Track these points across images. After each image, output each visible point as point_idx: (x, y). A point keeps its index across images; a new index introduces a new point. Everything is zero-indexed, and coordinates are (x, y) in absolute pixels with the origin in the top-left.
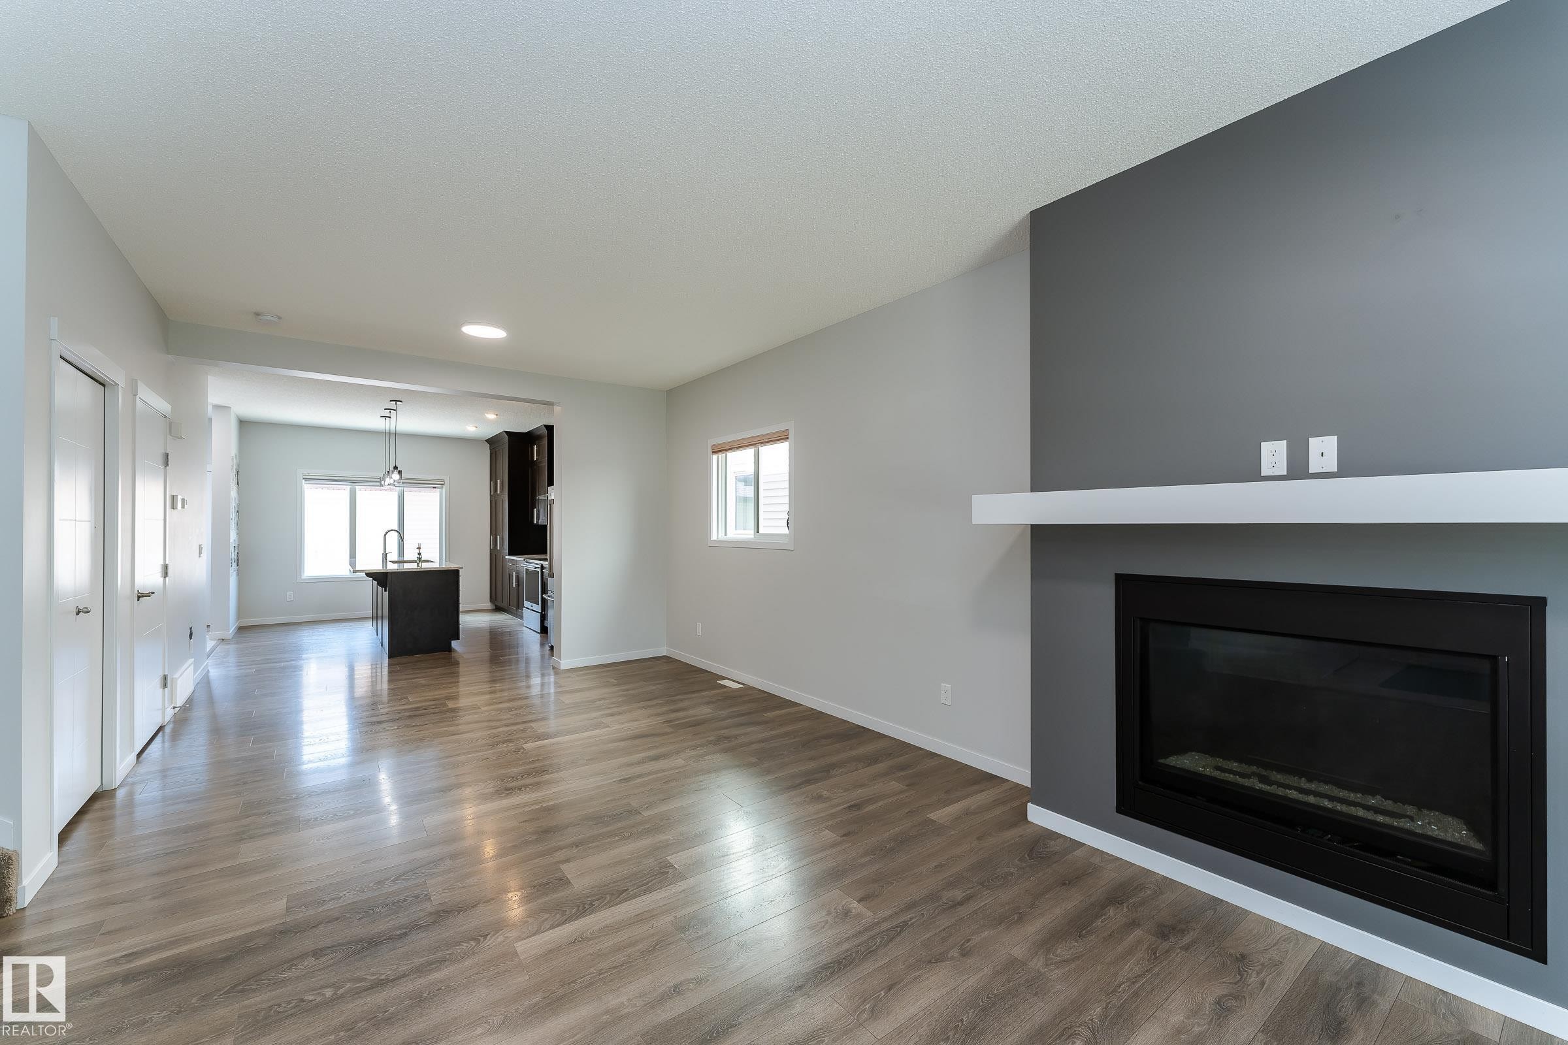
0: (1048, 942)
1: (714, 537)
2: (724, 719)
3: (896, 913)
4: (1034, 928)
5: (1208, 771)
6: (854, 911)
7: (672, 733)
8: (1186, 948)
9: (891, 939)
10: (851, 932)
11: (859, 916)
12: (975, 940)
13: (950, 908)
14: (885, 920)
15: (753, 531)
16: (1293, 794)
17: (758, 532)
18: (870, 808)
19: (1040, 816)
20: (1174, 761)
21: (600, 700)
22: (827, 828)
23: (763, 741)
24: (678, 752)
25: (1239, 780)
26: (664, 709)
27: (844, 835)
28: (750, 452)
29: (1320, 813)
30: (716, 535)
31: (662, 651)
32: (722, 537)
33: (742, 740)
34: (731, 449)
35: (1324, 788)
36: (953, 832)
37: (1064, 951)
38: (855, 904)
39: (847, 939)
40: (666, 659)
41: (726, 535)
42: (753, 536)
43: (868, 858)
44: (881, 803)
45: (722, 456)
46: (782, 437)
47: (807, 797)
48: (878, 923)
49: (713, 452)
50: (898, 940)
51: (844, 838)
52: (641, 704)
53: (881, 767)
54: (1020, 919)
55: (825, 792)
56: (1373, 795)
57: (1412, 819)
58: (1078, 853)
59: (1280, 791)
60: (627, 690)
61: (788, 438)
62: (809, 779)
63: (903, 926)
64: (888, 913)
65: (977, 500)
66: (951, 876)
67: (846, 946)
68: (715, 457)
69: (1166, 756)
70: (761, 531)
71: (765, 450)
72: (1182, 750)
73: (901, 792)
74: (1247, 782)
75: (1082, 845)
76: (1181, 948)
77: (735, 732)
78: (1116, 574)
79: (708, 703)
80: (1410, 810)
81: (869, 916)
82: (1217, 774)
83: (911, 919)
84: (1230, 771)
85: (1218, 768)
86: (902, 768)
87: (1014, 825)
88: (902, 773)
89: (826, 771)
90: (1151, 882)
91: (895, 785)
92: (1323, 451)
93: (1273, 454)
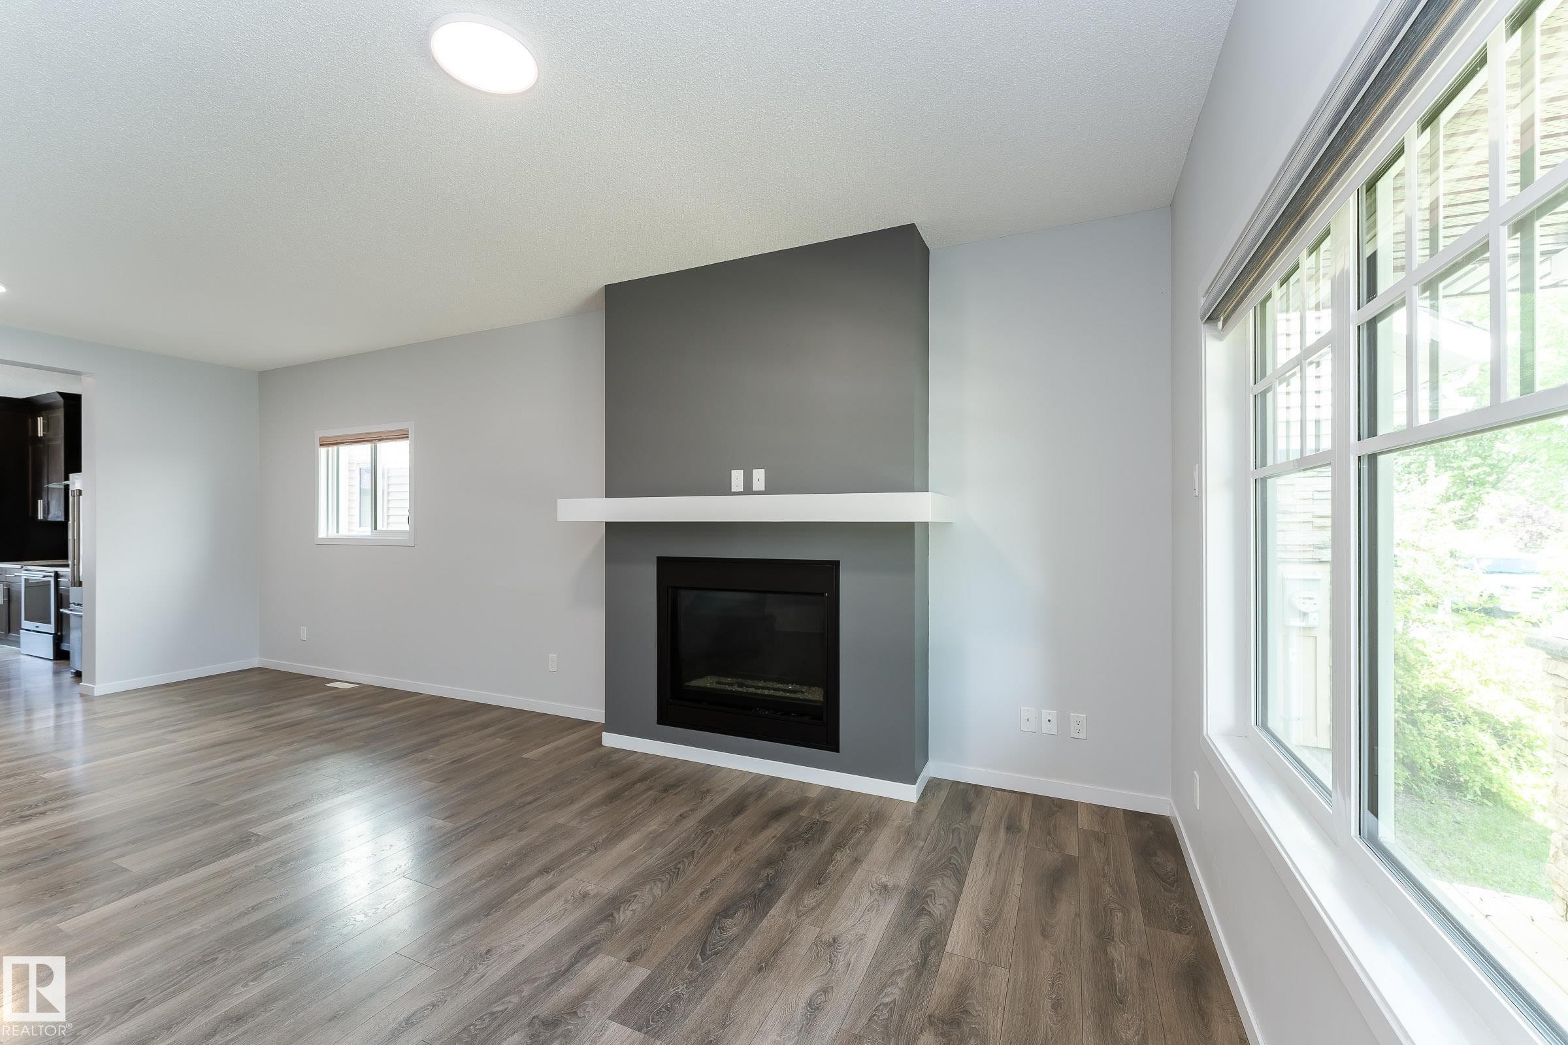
0: (586, 810)
1: (322, 534)
2: (332, 716)
7: (261, 736)
8: (675, 795)
12: (534, 820)
15: (370, 528)
16: (752, 690)
17: (375, 528)
18: (472, 760)
19: (610, 740)
20: (695, 683)
21: (160, 719)
23: (373, 728)
24: (268, 751)
25: (728, 688)
26: (254, 716)
27: (443, 782)
28: (367, 447)
29: (769, 699)
30: (325, 531)
31: (255, 662)
32: (332, 533)
33: (350, 730)
34: (343, 443)
35: (769, 684)
36: (540, 763)
37: (595, 813)
40: (261, 670)
41: (338, 532)
42: (370, 534)
43: (460, 792)
44: (482, 755)
45: (332, 450)
46: (403, 435)
47: (411, 763)
49: (321, 445)
52: (224, 716)
53: (490, 730)
54: (572, 803)
55: (431, 756)
56: (790, 684)
58: (631, 758)
60: (201, 705)
61: (408, 437)
62: (417, 748)
65: (561, 502)
66: (528, 789)
68: (323, 451)
69: (691, 681)
70: (379, 528)
71: (382, 446)
72: (699, 676)
73: (504, 745)
74: (731, 688)
76: (673, 795)
77: (338, 725)
78: (657, 557)
79: (310, 705)
80: (804, 689)
82: (717, 686)
85: (719, 683)
86: (509, 728)
87: (589, 749)
88: (510, 731)
89: (436, 741)
91: (499, 741)
92: (759, 477)
93: (737, 478)
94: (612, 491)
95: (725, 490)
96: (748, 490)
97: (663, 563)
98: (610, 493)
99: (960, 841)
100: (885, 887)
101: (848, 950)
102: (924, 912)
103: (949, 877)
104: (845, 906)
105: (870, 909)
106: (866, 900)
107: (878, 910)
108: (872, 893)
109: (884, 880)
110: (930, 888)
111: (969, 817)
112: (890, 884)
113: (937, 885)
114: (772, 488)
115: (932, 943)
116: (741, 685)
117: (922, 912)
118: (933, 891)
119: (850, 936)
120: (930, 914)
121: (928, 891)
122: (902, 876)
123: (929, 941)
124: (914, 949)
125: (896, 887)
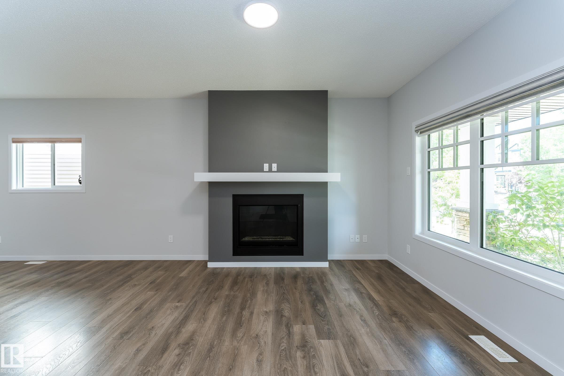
0: (232, 288)
1: (14, 188)
3: (191, 300)
4: (227, 287)
5: (251, 240)
6: (178, 305)
8: (256, 278)
9: (195, 306)
10: (183, 309)
11: (181, 306)
12: (216, 296)
13: (204, 293)
14: (190, 303)
15: (50, 184)
16: (267, 240)
17: (54, 185)
18: (158, 281)
19: (211, 265)
20: (244, 239)
22: (149, 291)
25: (258, 240)
27: (156, 291)
28: (47, 145)
30: (15, 186)
32: (20, 188)
34: (27, 142)
36: (190, 277)
37: (236, 288)
38: (177, 304)
39: (183, 312)
41: (24, 187)
42: (50, 187)
43: (171, 293)
44: (160, 279)
45: (20, 144)
46: (75, 140)
47: (130, 287)
48: (188, 304)
49: (12, 142)
50: (197, 305)
51: (157, 291)
53: (150, 269)
54: (222, 287)
55: (137, 283)
56: (278, 236)
57: (285, 238)
59: (265, 240)
61: (80, 141)
63: (196, 302)
64: (189, 301)
65: (196, 174)
66: (198, 286)
67: (184, 313)
68: (14, 145)
69: (242, 239)
70: (56, 184)
71: (57, 145)
72: (244, 237)
73: (165, 273)
74: (259, 240)
75: (224, 268)
76: (255, 278)
78: (233, 195)
80: (284, 237)
81: (184, 304)
82: (253, 240)
83: (196, 299)
84: (255, 239)
85: (253, 239)
86: (158, 267)
87: (205, 270)
88: (160, 269)
90: (243, 269)
91: (161, 273)
92: (275, 166)
93: (266, 167)
94: (211, 170)
95: (262, 170)
96: (270, 171)
97: (234, 196)
98: (210, 171)
99: (284, 290)
100: (266, 312)
101: (263, 337)
102: (283, 316)
103: (286, 302)
104: (256, 323)
105: (264, 321)
106: (262, 318)
107: (267, 321)
108: (263, 316)
109: (265, 310)
110: (281, 308)
111: (284, 282)
112: (268, 311)
113: (283, 306)
114: (279, 170)
115: (289, 325)
116: (261, 238)
117: (282, 316)
118: (283, 308)
119: (261, 332)
120: (285, 316)
121: (281, 309)
122: (271, 307)
123: (288, 325)
124: (285, 329)
125: (270, 311)
